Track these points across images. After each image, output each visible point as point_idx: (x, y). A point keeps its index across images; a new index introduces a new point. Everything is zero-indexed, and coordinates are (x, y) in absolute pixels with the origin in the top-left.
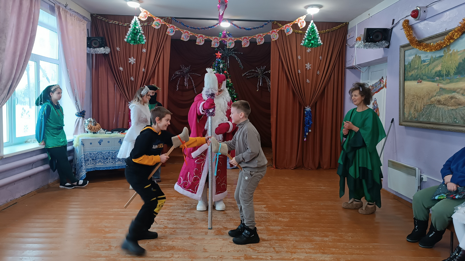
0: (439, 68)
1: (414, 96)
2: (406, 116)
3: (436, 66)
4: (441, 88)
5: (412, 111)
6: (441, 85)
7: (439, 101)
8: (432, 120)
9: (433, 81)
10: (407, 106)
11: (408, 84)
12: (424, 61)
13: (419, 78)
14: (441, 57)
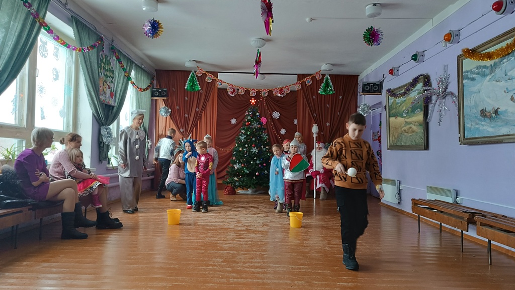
0: (404, 108)
1: (394, 127)
2: (391, 143)
3: (403, 107)
4: (406, 122)
5: (394, 138)
6: (406, 120)
7: (405, 130)
8: (403, 144)
9: (402, 117)
10: (391, 135)
11: (391, 119)
12: (398, 103)
13: (396, 116)
14: (405, 100)
